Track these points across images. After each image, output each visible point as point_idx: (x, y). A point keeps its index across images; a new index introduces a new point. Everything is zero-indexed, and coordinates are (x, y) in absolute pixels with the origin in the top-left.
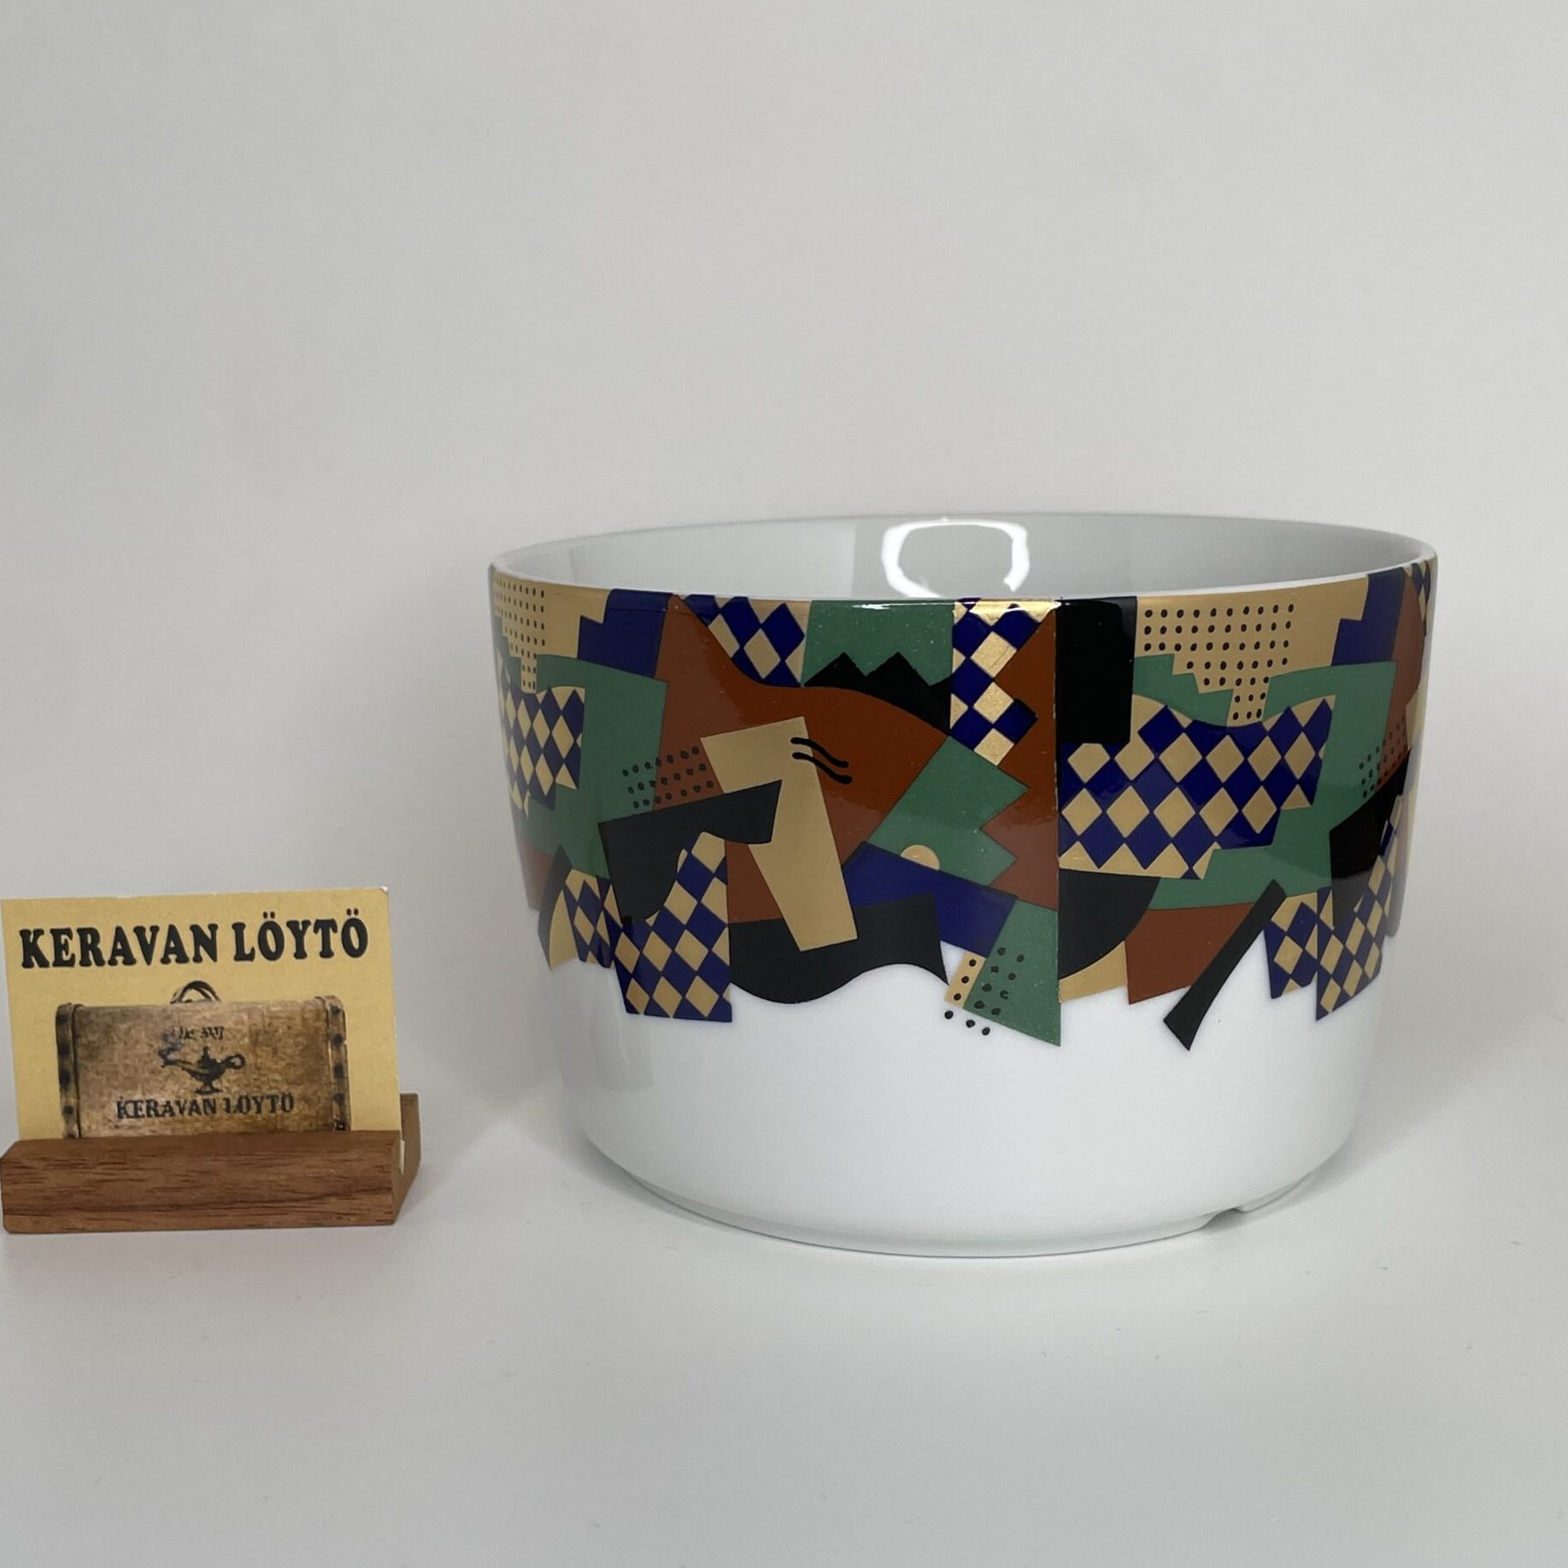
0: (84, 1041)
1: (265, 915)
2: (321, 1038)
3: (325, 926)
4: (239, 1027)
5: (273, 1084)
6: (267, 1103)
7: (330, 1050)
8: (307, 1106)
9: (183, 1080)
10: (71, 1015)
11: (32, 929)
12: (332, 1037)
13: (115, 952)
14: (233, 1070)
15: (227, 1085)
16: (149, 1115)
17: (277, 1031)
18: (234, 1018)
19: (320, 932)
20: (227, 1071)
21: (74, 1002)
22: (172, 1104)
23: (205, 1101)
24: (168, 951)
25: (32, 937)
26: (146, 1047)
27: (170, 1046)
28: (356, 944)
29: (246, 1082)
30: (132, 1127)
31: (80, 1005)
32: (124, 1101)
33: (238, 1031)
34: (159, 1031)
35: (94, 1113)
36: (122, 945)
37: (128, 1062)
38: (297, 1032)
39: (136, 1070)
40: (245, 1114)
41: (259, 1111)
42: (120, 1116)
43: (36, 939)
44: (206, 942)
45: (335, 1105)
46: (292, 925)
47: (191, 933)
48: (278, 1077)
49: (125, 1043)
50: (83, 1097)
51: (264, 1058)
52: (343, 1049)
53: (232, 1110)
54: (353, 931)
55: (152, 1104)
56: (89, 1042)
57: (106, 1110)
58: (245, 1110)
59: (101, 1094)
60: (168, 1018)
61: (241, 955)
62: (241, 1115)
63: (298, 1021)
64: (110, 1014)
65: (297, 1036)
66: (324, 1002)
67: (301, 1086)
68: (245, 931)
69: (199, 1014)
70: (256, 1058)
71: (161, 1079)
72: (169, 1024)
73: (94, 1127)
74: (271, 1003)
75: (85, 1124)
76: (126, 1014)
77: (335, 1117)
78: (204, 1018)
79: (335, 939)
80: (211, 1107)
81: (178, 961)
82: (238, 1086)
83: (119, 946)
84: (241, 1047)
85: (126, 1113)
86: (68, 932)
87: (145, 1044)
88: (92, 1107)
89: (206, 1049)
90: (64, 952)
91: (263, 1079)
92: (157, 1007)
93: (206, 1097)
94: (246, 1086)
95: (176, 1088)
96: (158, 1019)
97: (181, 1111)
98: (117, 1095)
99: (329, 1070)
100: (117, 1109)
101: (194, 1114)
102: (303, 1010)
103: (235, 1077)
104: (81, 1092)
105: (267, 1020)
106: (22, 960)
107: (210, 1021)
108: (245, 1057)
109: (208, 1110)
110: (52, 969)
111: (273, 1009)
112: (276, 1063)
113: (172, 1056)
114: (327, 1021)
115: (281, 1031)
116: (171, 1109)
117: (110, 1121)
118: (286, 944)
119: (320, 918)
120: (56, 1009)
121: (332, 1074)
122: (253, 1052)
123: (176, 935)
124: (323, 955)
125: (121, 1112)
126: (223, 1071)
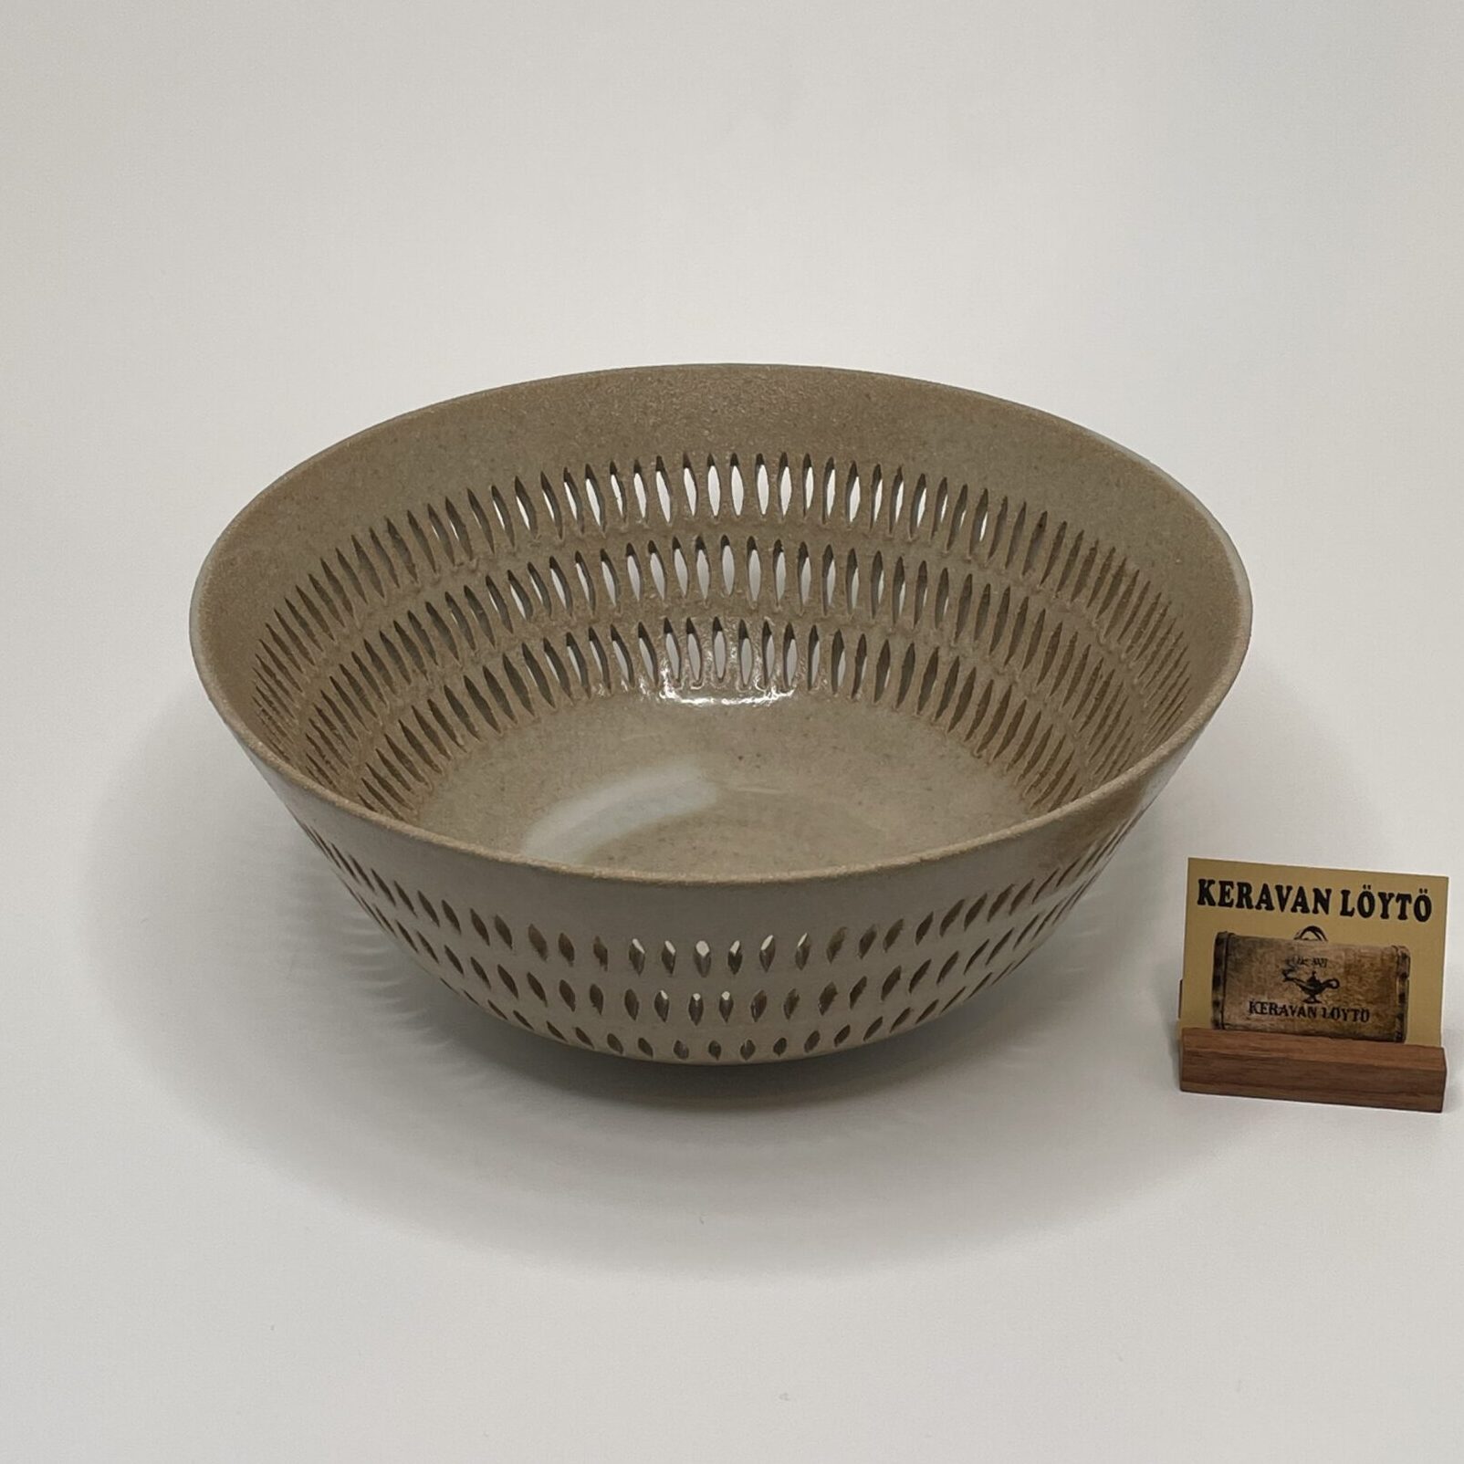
0: (1233, 958)
1: (1364, 887)
2: (1392, 974)
3: (1404, 898)
4: (1339, 960)
5: (1357, 1002)
6: (1352, 1014)
7: (1398, 983)
8: (1377, 1020)
9: (1296, 992)
10: (1225, 941)
11: (1207, 878)
12: (1400, 974)
13: (1261, 901)
14: (1330, 989)
15: (1326, 999)
16: (1271, 1013)
17: (1363, 966)
18: (1335, 954)
19: (1400, 902)
20: (1326, 989)
21: (1229, 931)
22: (1287, 1007)
23: (1310, 1008)
24: (1297, 904)
25: (1206, 885)
26: (1274, 967)
27: (1289, 968)
28: (1423, 912)
29: (1338, 998)
30: (1257, 1020)
31: (1233, 934)
32: (1256, 1001)
33: (1337, 963)
34: (1285, 957)
35: (1234, 1008)
36: (1267, 896)
37: (1262, 975)
38: (1375, 968)
39: (1265, 981)
40: (1336, 1020)
41: (1345, 1019)
42: (1251, 1012)
43: (1209, 886)
44: (1322, 900)
45: (1397, 1020)
46: (1382, 895)
47: (1313, 894)
48: (1361, 998)
49: (1261, 963)
50: (1227, 996)
51: (1353, 983)
52: (1406, 983)
53: (1327, 1016)
54: (1422, 903)
55: (1274, 1006)
56: (1236, 959)
57: (1242, 1007)
58: (1336, 1017)
59: (1240, 995)
60: (1292, 949)
61: (1344, 912)
62: (1332, 1021)
63: (1379, 959)
64: (1253, 942)
65: (1376, 971)
66: (1397, 950)
67: (1375, 1006)
68: (1350, 897)
69: (1313, 948)
70: (1348, 982)
71: (1281, 989)
72: (1291, 953)
73: (1232, 1017)
74: (1361, 947)
75: (1226, 1014)
76: (1262, 942)
77: (1396, 1029)
78: (1315, 952)
79: (1410, 908)
80: (1313, 1012)
81: (1303, 911)
82: (1333, 1000)
83: (1264, 897)
84: (1339, 974)
85: (1255, 1010)
86: (1231, 884)
87: (1273, 965)
88: (1232, 1004)
89: (1314, 973)
90: (1226, 898)
91: (1351, 998)
92: (1283, 940)
93: (1310, 1005)
94: (1339, 1001)
96: (1284, 949)
97: (1293, 1012)
98: (1252, 997)
99: (1396, 996)
100: (1249, 1007)
101: (1301, 1016)
102: (1383, 953)
103: (1330, 994)
104: (1227, 991)
105: (1358, 958)
106: (1197, 900)
108: (1340, 980)
109: (1311, 1014)
110: (1217, 907)
111: (1362, 951)
112: (1360, 988)
113: (1290, 975)
114: (1398, 963)
115: (1366, 967)
116: (1286, 1011)
117: (1244, 1014)
118: (1376, 908)
119: (1401, 893)
120: (1216, 935)
121: (1398, 998)
122: (1347, 979)
123: (1304, 893)
124: (1400, 918)
125: (1252, 1009)
126: (1324, 989)
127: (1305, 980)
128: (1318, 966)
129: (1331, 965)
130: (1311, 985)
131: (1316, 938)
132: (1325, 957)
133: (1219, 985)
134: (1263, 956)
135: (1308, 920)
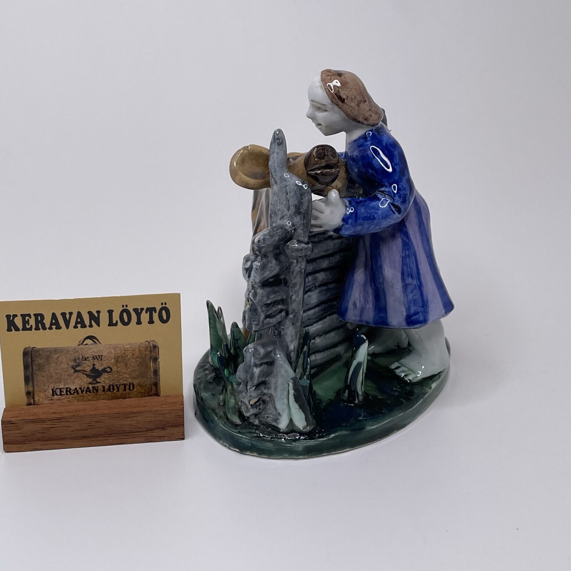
0: (36, 363)
1: (123, 306)
2: (147, 359)
3: (151, 310)
4: (110, 355)
5: (125, 379)
6: (122, 387)
7: (152, 364)
8: (141, 388)
9: (83, 379)
10: (30, 351)
11: (12, 315)
12: (153, 358)
13: (52, 324)
14: (106, 374)
15: (104, 380)
16: (67, 394)
17: (127, 356)
18: (107, 351)
19: (148, 313)
20: (104, 374)
21: (32, 346)
22: (77, 389)
23: (93, 387)
24: (77, 323)
25: (11, 318)
26: (66, 365)
27: (77, 364)
28: (165, 318)
29: (112, 378)
30: (58, 400)
31: (35, 347)
32: (55, 389)
33: (109, 357)
34: (74, 357)
35: (41, 394)
36: (55, 321)
37: (56, 371)
38: (136, 356)
39: (61, 375)
40: (112, 392)
41: (118, 391)
42: (53, 395)
43: (13, 319)
44: (95, 318)
45: (153, 387)
46: (135, 310)
47: (88, 315)
49: (56, 363)
50: (36, 387)
51: (121, 368)
52: (157, 363)
53: (106, 390)
54: (164, 312)
55: (68, 389)
56: (39, 363)
57: (46, 393)
58: (112, 390)
59: (44, 386)
60: (77, 352)
61: (111, 324)
62: (110, 393)
63: (137, 351)
64: (49, 351)
65: (136, 358)
66: (150, 343)
67: (138, 380)
68: (113, 313)
69: (91, 349)
70: (118, 368)
71: (73, 378)
72: (78, 355)
73: (41, 400)
74: (125, 343)
75: (36, 399)
76: (56, 351)
77: (153, 392)
78: (93, 351)
79: (156, 316)
80: (96, 390)
81: (81, 327)
82: (109, 380)
83: (54, 321)
84: (111, 363)
85: (56, 393)
86: (29, 315)
87: (65, 363)
88: (40, 391)
89: (94, 365)
90: (27, 324)
91: (120, 377)
92: (70, 347)
93: (94, 385)
94: (112, 380)
95: (80, 382)
96: (72, 353)
97: (82, 392)
99: (151, 372)
100: (51, 392)
101: (88, 393)
102: (140, 346)
103: (107, 377)
104: (35, 384)
105: (123, 352)
106: (7, 328)
107: (96, 353)
108: (112, 368)
109: (95, 391)
111: (126, 347)
112: (127, 370)
113: (78, 369)
114: (151, 351)
115: (129, 356)
116: (77, 391)
117: (48, 397)
118: (132, 318)
119: (148, 307)
120: (23, 349)
121: (152, 374)
122: (116, 366)
123: (81, 316)
124: (149, 323)
125: (54, 393)
126: (102, 374)
127: (88, 370)
128: (96, 360)
129: (105, 359)
130: (92, 373)
131: (93, 342)
132: (99, 354)
133: (28, 381)
135: (88, 331)
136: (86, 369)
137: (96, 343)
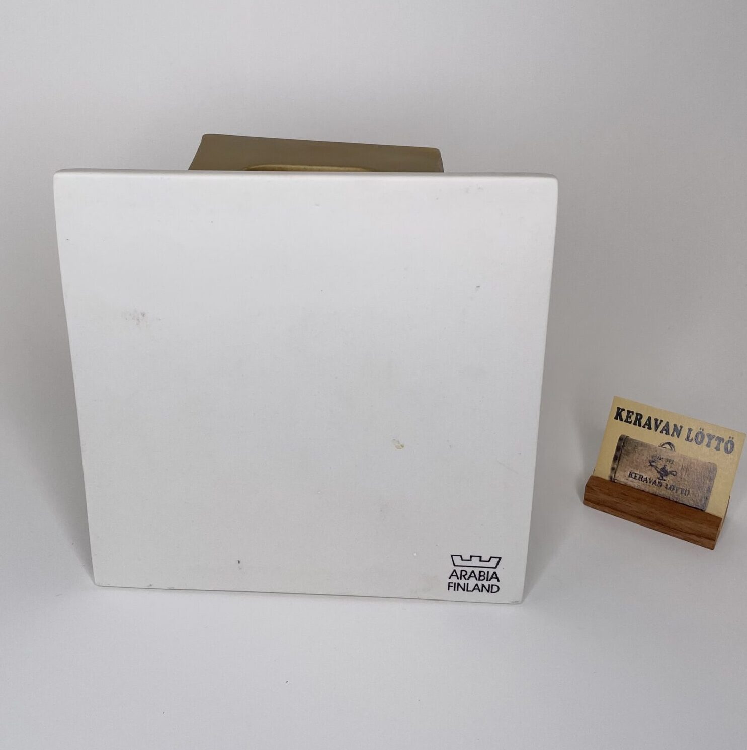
0: (626, 448)
1: (700, 429)
2: (706, 476)
3: (721, 440)
4: (679, 462)
5: (684, 485)
6: (680, 490)
7: (708, 482)
8: (693, 496)
9: (654, 472)
10: (624, 439)
11: (621, 408)
12: (711, 477)
13: (646, 424)
14: (672, 476)
15: (669, 479)
16: (639, 480)
17: (691, 468)
18: (679, 459)
19: (717, 441)
20: (670, 475)
21: (627, 436)
22: (648, 479)
23: (659, 482)
24: (664, 429)
27: (654, 460)
28: (729, 449)
29: (675, 481)
30: (632, 481)
31: (629, 437)
32: (633, 472)
34: (652, 454)
35: (621, 472)
37: (638, 460)
38: (699, 471)
39: (640, 464)
41: (677, 492)
42: (629, 476)
43: (621, 411)
44: (677, 431)
45: (703, 499)
46: (709, 435)
47: (673, 426)
49: (640, 454)
50: (620, 466)
51: (684, 475)
52: (713, 482)
53: (668, 488)
54: (729, 445)
55: (641, 477)
57: (626, 473)
59: (626, 467)
60: (656, 451)
61: (687, 439)
63: (700, 467)
64: (638, 443)
66: (711, 465)
67: (694, 489)
68: (692, 432)
69: (666, 453)
70: (682, 475)
71: (647, 469)
72: (656, 453)
73: (620, 477)
75: (617, 474)
76: (642, 444)
77: (702, 504)
78: (668, 455)
79: (722, 445)
80: (660, 484)
82: (672, 481)
83: (648, 423)
84: (678, 469)
85: (632, 476)
86: (633, 413)
87: (646, 456)
88: (621, 470)
89: (665, 465)
90: (629, 419)
91: (681, 482)
92: (653, 446)
93: (660, 481)
95: (651, 474)
96: (652, 450)
97: (650, 482)
98: (631, 469)
99: (706, 487)
101: (654, 485)
102: (703, 464)
103: (671, 478)
104: (619, 464)
105: (689, 464)
106: (614, 416)
107: (670, 457)
108: (678, 473)
110: (623, 422)
111: (693, 461)
112: (688, 479)
113: (653, 464)
114: (710, 471)
115: (693, 469)
117: (626, 477)
118: (704, 441)
119: (720, 436)
120: (619, 436)
121: (707, 489)
122: (681, 472)
123: (668, 425)
124: (716, 449)
125: (630, 475)
126: (668, 475)
127: (660, 468)
128: (668, 462)
129: (675, 464)
130: (662, 471)
131: (670, 448)
132: (673, 459)
133: (616, 460)
134: (642, 450)
135: (668, 439)
136: (658, 466)
137: (671, 448)
